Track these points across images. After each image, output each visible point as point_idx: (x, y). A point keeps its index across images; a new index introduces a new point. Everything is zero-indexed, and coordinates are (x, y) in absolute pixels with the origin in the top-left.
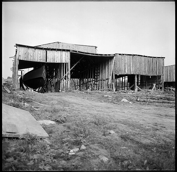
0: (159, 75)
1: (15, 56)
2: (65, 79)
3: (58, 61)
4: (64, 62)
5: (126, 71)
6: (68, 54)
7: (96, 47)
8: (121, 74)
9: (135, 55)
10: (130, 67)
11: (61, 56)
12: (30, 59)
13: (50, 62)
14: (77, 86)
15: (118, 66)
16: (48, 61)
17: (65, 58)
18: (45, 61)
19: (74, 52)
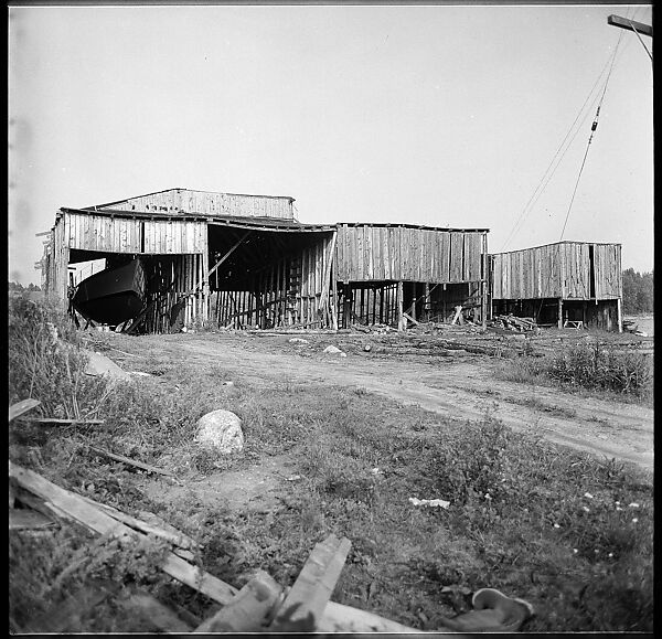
0: (472, 280)
1: (53, 229)
2: (197, 297)
3: (176, 251)
4: (190, 250)
5: (371, 272)
6: (202, 229)
7: (292, 201)
8: (353, 280)
9: (397, 226)
10: (382, 261)
11: (183, 235)
12: (99, 245)
13: (152, 252)
14: (243, 314)
15: (346, 258)
16: (147, 251)
17: (193, 240)
18: (139, 251)
19: (219, 224)
